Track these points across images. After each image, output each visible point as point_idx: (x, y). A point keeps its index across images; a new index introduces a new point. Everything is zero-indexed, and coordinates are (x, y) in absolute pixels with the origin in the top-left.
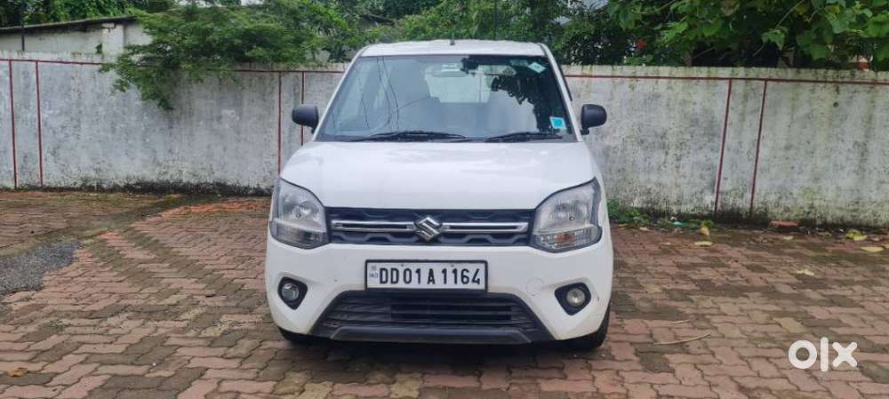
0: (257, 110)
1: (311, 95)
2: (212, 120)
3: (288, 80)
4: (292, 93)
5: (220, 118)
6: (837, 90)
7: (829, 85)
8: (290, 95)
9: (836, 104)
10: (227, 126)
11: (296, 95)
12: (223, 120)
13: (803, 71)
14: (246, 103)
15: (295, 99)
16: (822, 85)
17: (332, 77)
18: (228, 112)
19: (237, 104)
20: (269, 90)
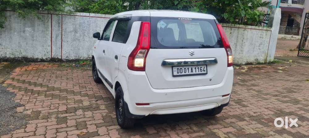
0: (41, 28)
1: (65, 24)
2: (21, 32)
3: (55, 18)
4: (57, 22)
5: (24, 31)
6: (231, 29)
7: (229, 28)
8: (56, 23)
9: (231, 33)
10: (28, 35)
11: (59, 23)
12: (26, 32)
13: (224, 24)
14: (36, 26)
15: (59, 25)
16: (228, 28)
17: (75, 17)
18: (28, 29)
19: (33, 26)
20: (46, 21)
